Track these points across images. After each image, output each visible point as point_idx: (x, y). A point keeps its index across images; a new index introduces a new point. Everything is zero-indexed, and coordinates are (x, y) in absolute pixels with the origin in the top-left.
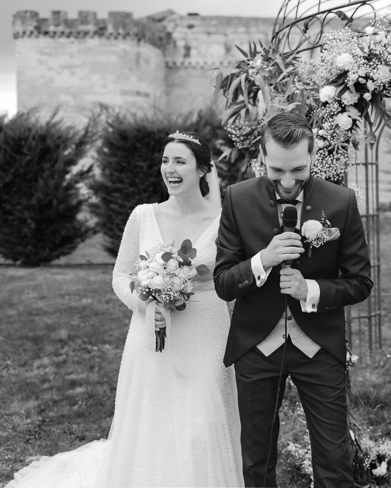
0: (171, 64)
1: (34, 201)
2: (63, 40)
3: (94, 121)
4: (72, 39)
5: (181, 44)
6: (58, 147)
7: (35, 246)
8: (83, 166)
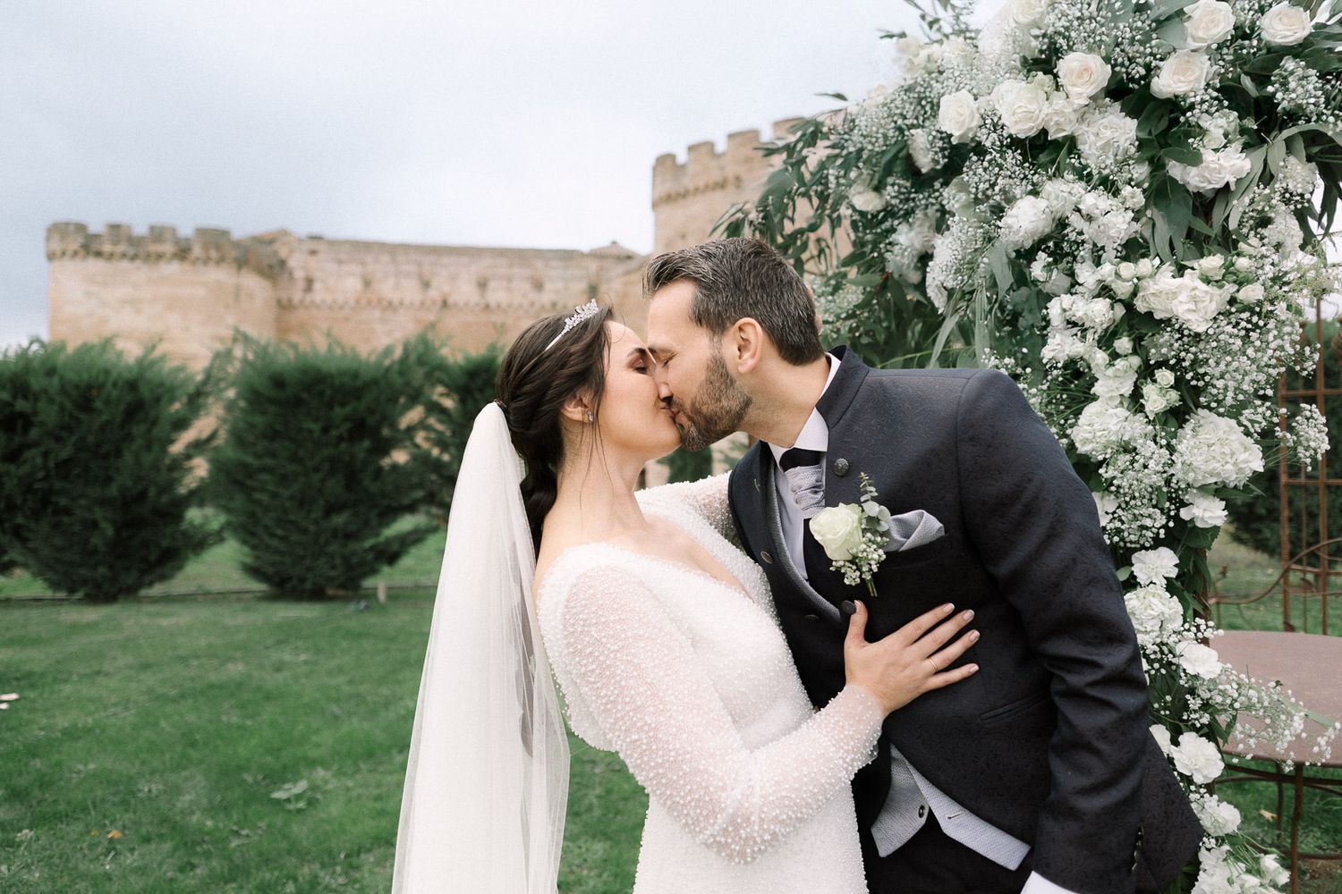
0: (285, 302)
1: (113, 490)
2: (125, 264)
3: (224, 356)
4: (138, 263)
5: (299, 274)
6: (158, 400)
7: (111, 567)
8: (201, 432)
